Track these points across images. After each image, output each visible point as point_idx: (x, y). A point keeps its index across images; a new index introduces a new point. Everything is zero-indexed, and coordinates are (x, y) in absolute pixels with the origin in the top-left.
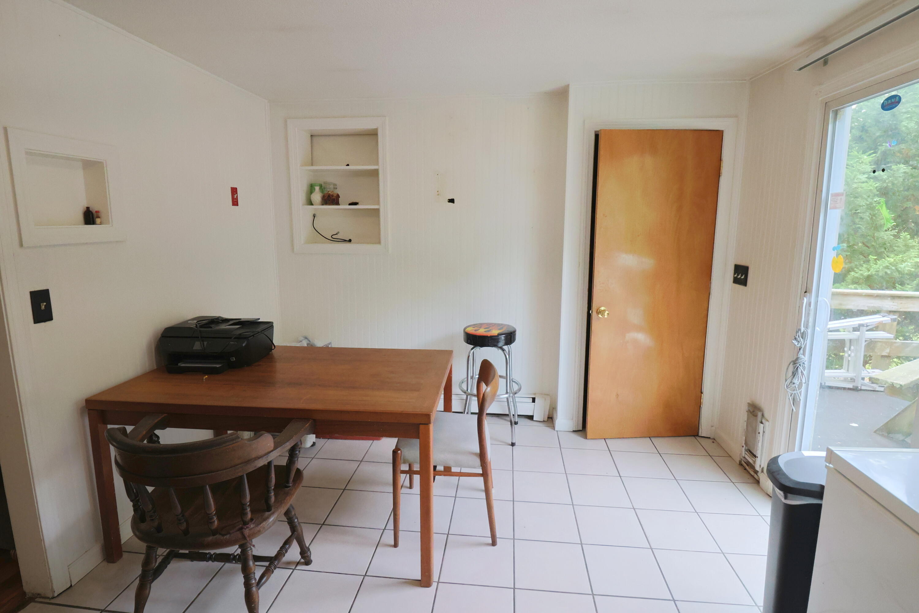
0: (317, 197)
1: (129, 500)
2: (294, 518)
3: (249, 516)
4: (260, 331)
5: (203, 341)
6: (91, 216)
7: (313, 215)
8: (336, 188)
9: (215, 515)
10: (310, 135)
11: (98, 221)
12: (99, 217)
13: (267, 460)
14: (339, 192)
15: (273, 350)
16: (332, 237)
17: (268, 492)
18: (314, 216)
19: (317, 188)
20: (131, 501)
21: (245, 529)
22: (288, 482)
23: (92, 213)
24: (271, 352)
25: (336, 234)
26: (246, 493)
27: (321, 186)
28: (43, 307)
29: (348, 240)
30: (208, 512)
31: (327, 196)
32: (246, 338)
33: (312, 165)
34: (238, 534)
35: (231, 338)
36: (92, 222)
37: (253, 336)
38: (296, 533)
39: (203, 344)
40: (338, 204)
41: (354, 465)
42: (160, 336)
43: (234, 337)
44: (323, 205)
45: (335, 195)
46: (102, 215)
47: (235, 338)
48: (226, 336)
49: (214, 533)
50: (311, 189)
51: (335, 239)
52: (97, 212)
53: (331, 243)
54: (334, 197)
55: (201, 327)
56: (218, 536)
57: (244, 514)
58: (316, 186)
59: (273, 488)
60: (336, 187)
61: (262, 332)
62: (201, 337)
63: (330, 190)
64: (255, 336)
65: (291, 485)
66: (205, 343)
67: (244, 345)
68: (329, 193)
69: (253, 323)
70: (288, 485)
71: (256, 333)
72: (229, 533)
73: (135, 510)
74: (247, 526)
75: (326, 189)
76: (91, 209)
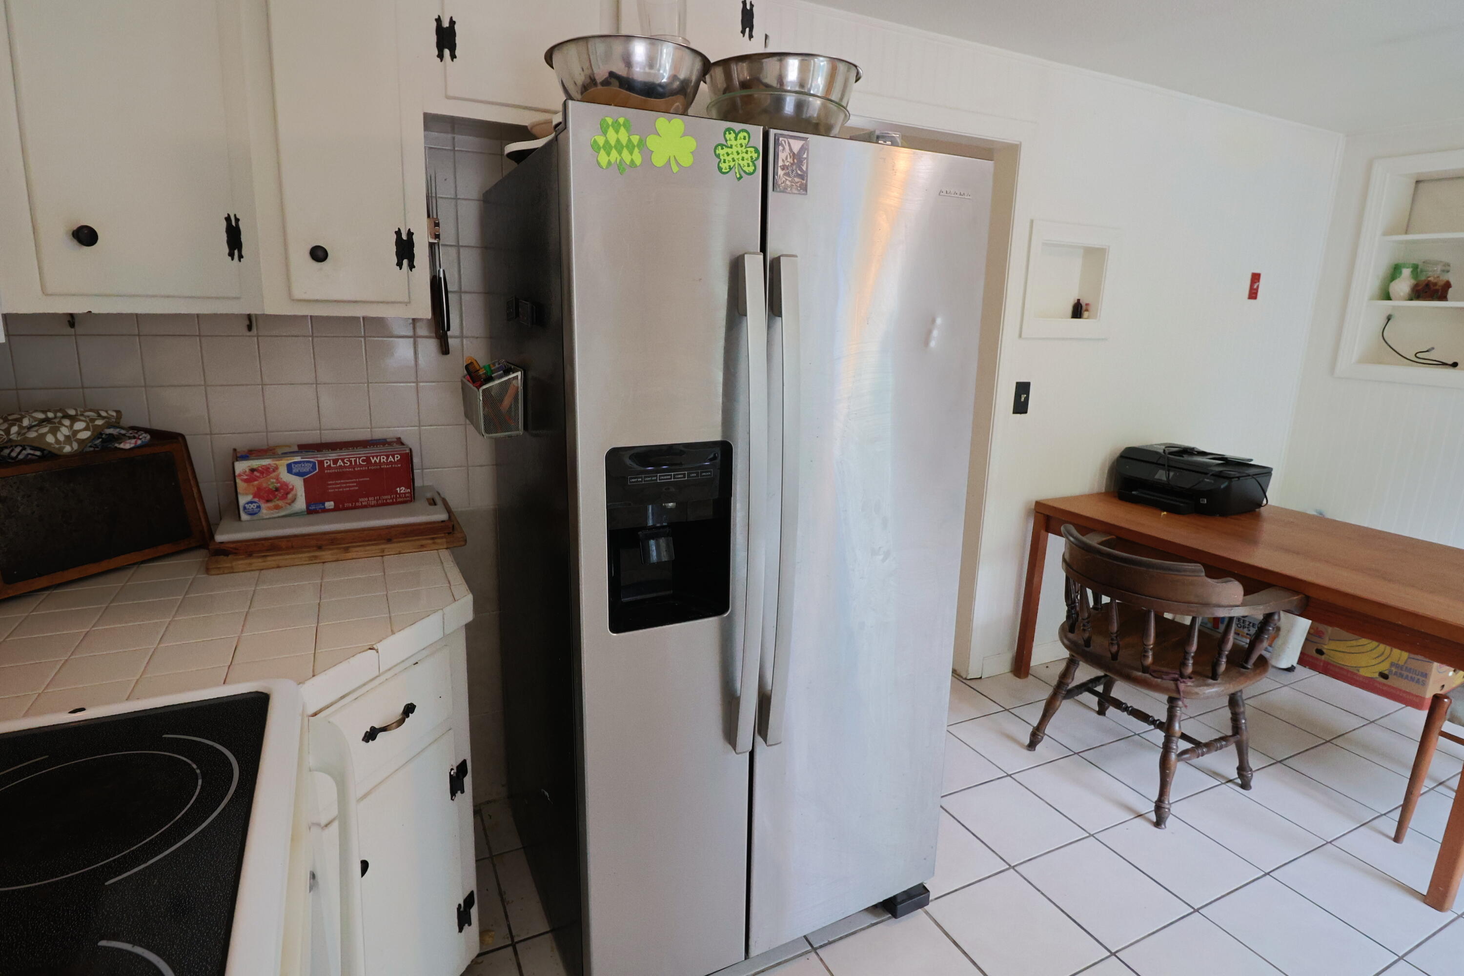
0: (1403, 285)
1: (1065, 603)
2: (1241, 716)
3: (1189, 669)
4: (1251, 474)
5: (1169, 471)
6: (1079, 308)
7: (1388, 315)
8: (1448, 271)
9: (1151, 649)
10: (1415, 181)
11: (1086, 314)
12: (1087, 310)
13: (1229, 613)
14: (1451, 278)
15: (1262, 508)
16: (1418, 355)
17: (1220, 655)
18: (1389, 318)
19: (1406, 272)
20: (1067, 605)
21: (1181, 682)
22: (1247, 662)
23: (1081, 305)
24: (1257, 510)
25: (1427, 351)
26: (1193, 640)
27: (1415, 268)
28: (1023, 399)
29: (1450, 362)
30: (1145, 643)
31: (1424, 284)
32: (1230, 478)
33: (1406, 233)
34: (1171, 684)
35: (1206, 474)
36: (1079, 316)
37: (1239, 478)
38: (1238, 736)
39: (1169, 474)
40: (1443, 297)
41: (1355, 722)
42: (1118, 454)
43: (1211, 474)
44: (1411, 299)
45: (1441, 283)
46: (1091, 308)
47: (1213, 475)
48: (1201, 470)
49: (1145, 670)
50: (1395, 272)
51: (1421, 359)
52: (1087, 305)
53: (1412, 366)
54: (1437, 287)
55: (1171, 453)
56: (1147, 675)
57: (1184, 664)
58: (1404, 267)
59: (1227, 653)
60: (1447, 268)
61: (1255, 476)
62: (1169, 466)
63: (1434, 274)
64: (1241, 478)
65: (1249, 667)
66: (1172, 474)
67: (1222, 487)
68: (1429, 279)
69: (1242, 465)
70: (1245, 665)
71: (1244, 475)
72: (1162, 678)
73: (1068, 617)
74: (1184, 680)
75: (1424, 273)
76: (1081, 301)
